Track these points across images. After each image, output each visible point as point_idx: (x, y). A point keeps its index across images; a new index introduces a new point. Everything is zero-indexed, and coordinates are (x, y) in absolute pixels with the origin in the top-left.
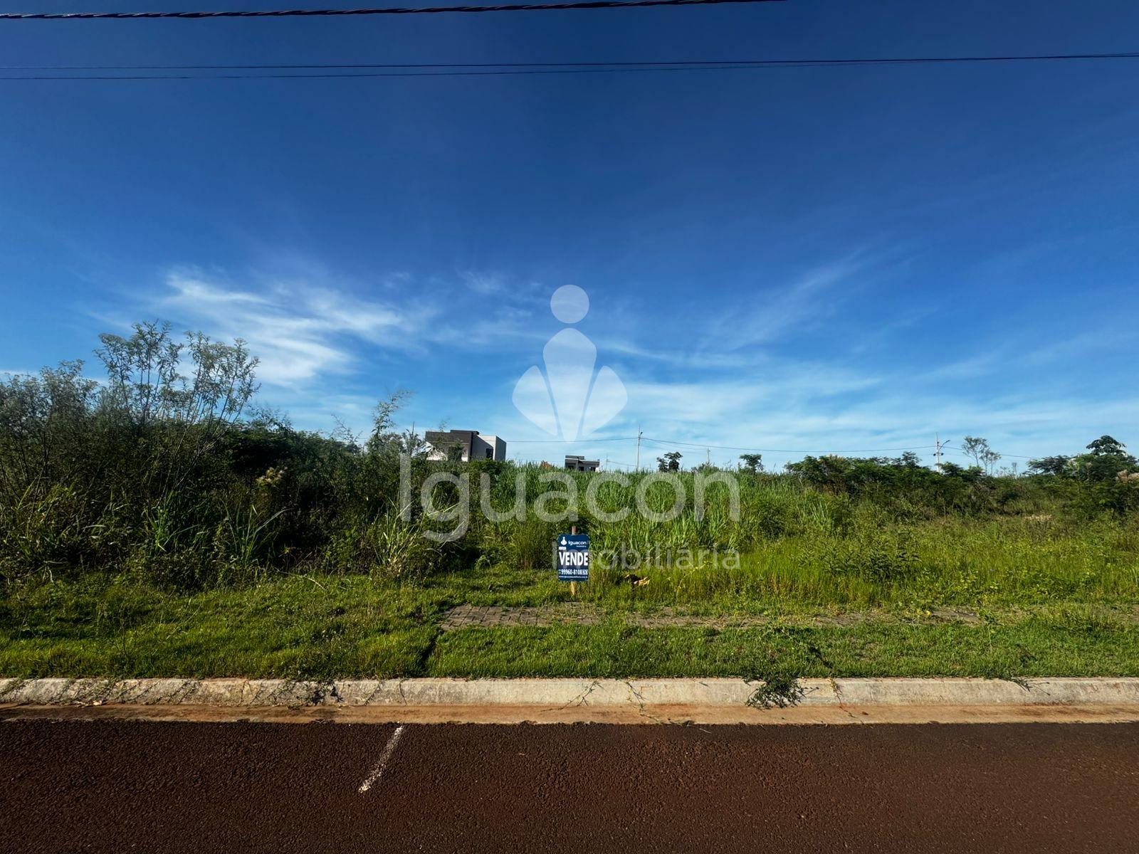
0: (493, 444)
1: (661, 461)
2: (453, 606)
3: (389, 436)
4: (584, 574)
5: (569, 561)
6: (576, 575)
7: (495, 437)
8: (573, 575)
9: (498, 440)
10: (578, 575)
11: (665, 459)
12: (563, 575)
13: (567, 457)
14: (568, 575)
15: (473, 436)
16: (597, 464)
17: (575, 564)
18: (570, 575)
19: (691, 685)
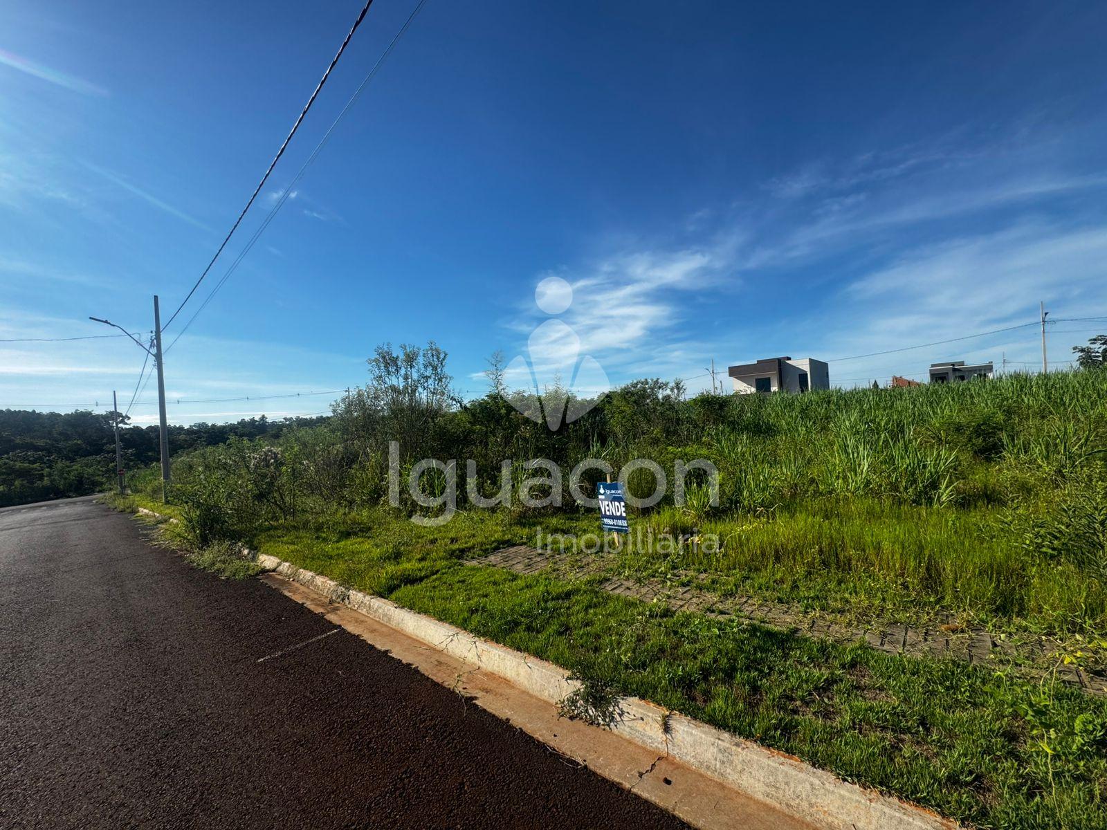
0: (807, 368)
1: (1082, 350)
4: (624, 525)
5: (609, 511)
6: (616, 526)
7: (808, 360)
8: (614, 525)
9: (813, 363)
10: (619, 526)
12: (606, 525)
13: (933, 366)
14: (609, 525)
15: (781, 366)
16: (990, 368)
17: (615, 514)
18: (611, 525)
19: (518, 662)
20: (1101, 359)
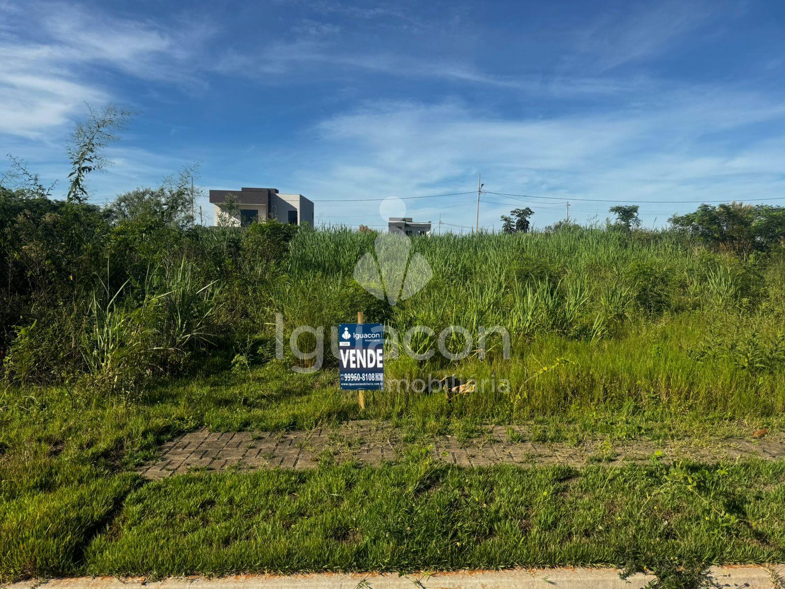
0: (296, 205)
1: (506, 220)
2: (181, 433)
3: (144, 194)
4: (377, 379)
5: (355, 362)
6: (365, 382)
7: (299, 196)
8: (361, 381)
9: (303, 200)
10: (369, 382)
11: (512, 217)
12: (347, 382)
13: (391, 219)
14: (354, 382)
15: (271, 197)
16: (428, 227)
17: (364, 366)
18: (357, 382)
19: (527, 583)
20: (515, 228)
